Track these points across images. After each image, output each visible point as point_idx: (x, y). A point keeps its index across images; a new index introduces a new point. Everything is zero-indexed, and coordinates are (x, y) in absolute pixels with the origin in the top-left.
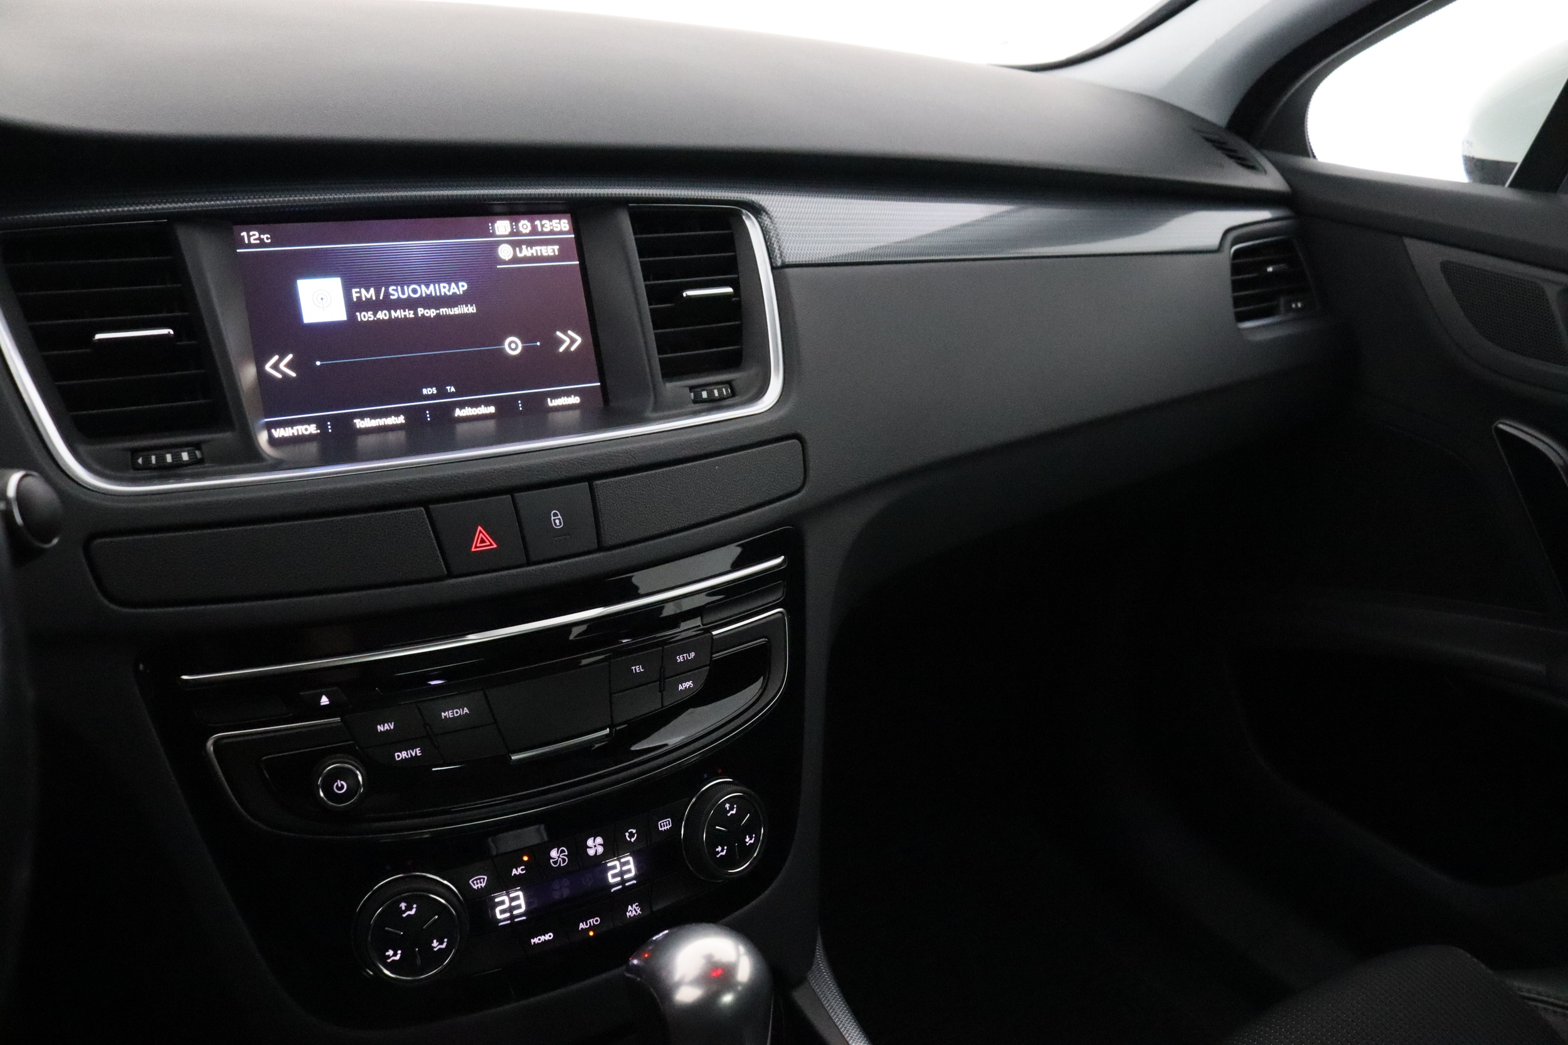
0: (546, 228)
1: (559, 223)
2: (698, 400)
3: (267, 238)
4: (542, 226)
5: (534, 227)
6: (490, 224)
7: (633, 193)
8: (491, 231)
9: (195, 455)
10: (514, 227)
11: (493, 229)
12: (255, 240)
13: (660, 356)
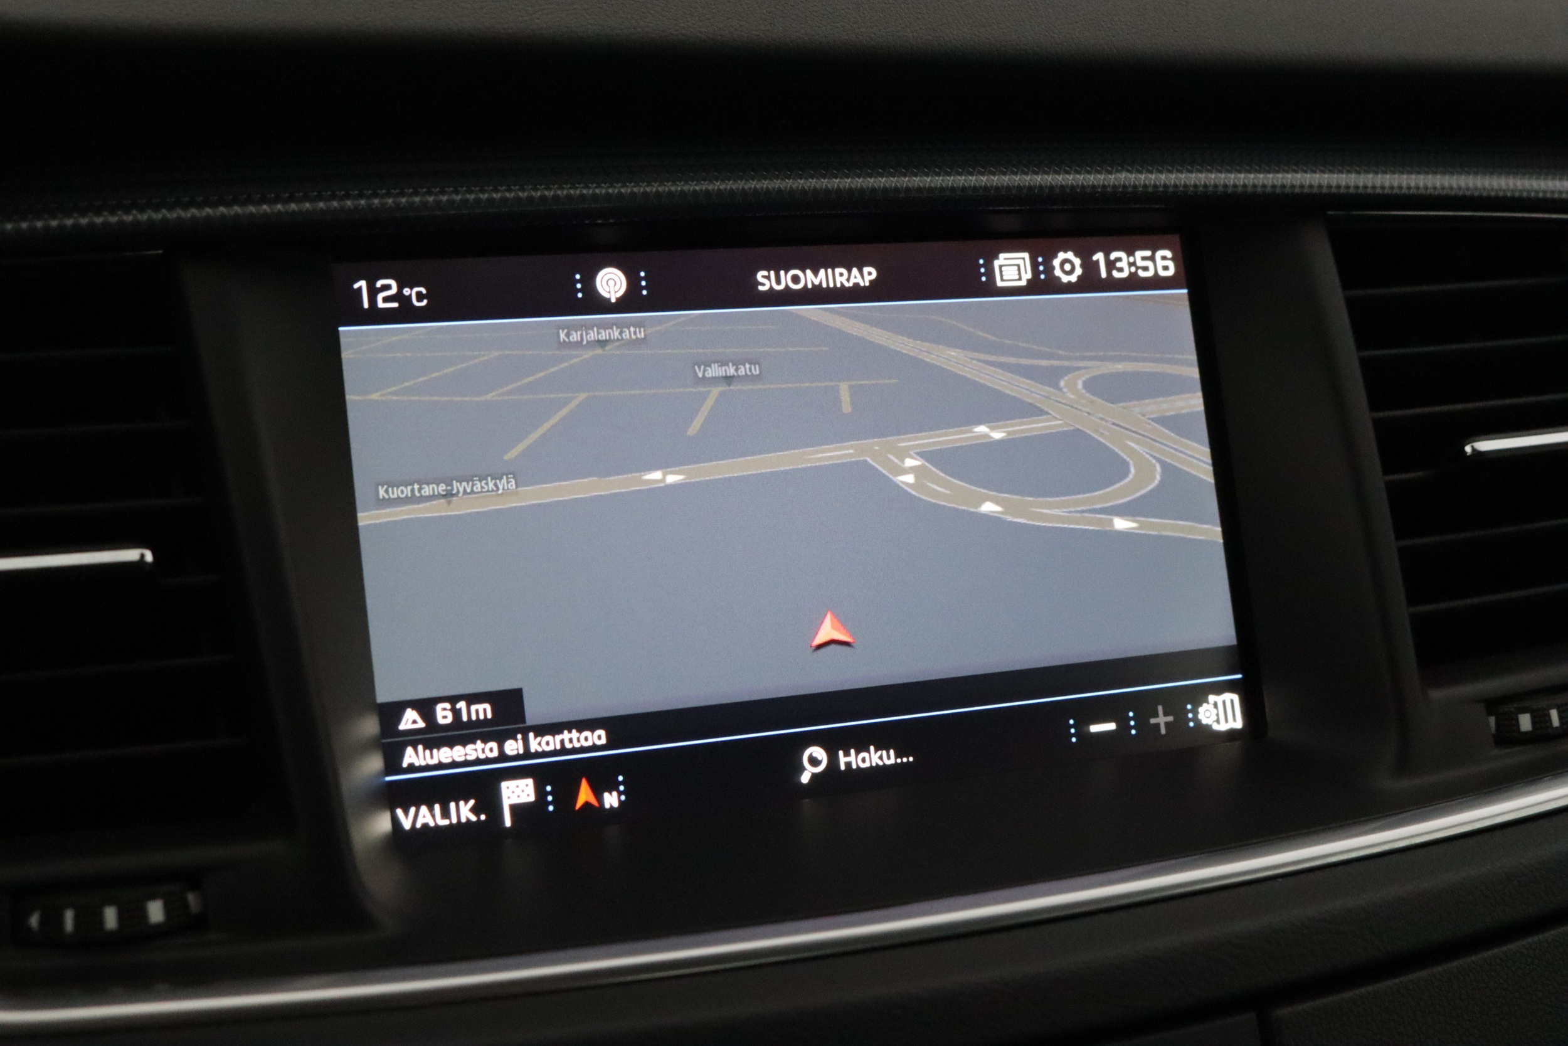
0: (1121, 270)
1: (1152, 258)
2: (1508, 737)
3: (420, 297)
4: (1111, 265)
5: (1090, 268)
6: (981, 262)
7: (1334, 183)
8: (984, 279)
9: (186, 905)
10: (1041, 268)
11: (990, 273)
12: (386, 300)
13: (1411, 609)
